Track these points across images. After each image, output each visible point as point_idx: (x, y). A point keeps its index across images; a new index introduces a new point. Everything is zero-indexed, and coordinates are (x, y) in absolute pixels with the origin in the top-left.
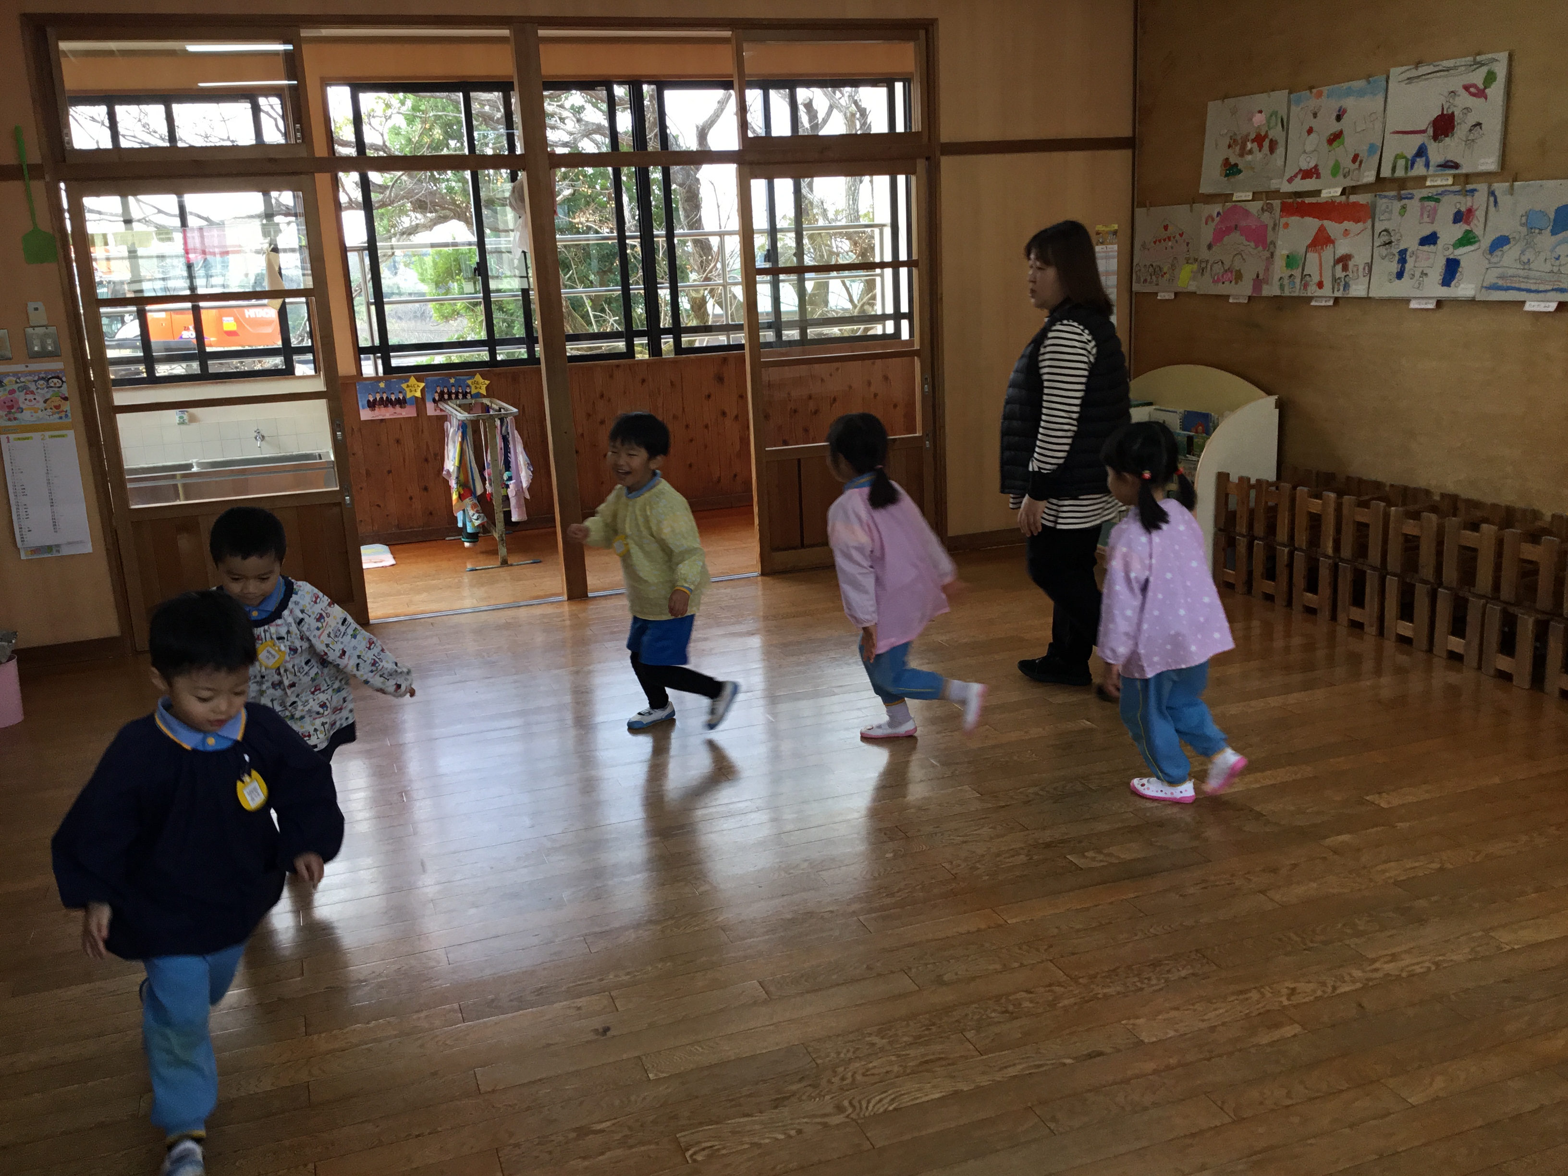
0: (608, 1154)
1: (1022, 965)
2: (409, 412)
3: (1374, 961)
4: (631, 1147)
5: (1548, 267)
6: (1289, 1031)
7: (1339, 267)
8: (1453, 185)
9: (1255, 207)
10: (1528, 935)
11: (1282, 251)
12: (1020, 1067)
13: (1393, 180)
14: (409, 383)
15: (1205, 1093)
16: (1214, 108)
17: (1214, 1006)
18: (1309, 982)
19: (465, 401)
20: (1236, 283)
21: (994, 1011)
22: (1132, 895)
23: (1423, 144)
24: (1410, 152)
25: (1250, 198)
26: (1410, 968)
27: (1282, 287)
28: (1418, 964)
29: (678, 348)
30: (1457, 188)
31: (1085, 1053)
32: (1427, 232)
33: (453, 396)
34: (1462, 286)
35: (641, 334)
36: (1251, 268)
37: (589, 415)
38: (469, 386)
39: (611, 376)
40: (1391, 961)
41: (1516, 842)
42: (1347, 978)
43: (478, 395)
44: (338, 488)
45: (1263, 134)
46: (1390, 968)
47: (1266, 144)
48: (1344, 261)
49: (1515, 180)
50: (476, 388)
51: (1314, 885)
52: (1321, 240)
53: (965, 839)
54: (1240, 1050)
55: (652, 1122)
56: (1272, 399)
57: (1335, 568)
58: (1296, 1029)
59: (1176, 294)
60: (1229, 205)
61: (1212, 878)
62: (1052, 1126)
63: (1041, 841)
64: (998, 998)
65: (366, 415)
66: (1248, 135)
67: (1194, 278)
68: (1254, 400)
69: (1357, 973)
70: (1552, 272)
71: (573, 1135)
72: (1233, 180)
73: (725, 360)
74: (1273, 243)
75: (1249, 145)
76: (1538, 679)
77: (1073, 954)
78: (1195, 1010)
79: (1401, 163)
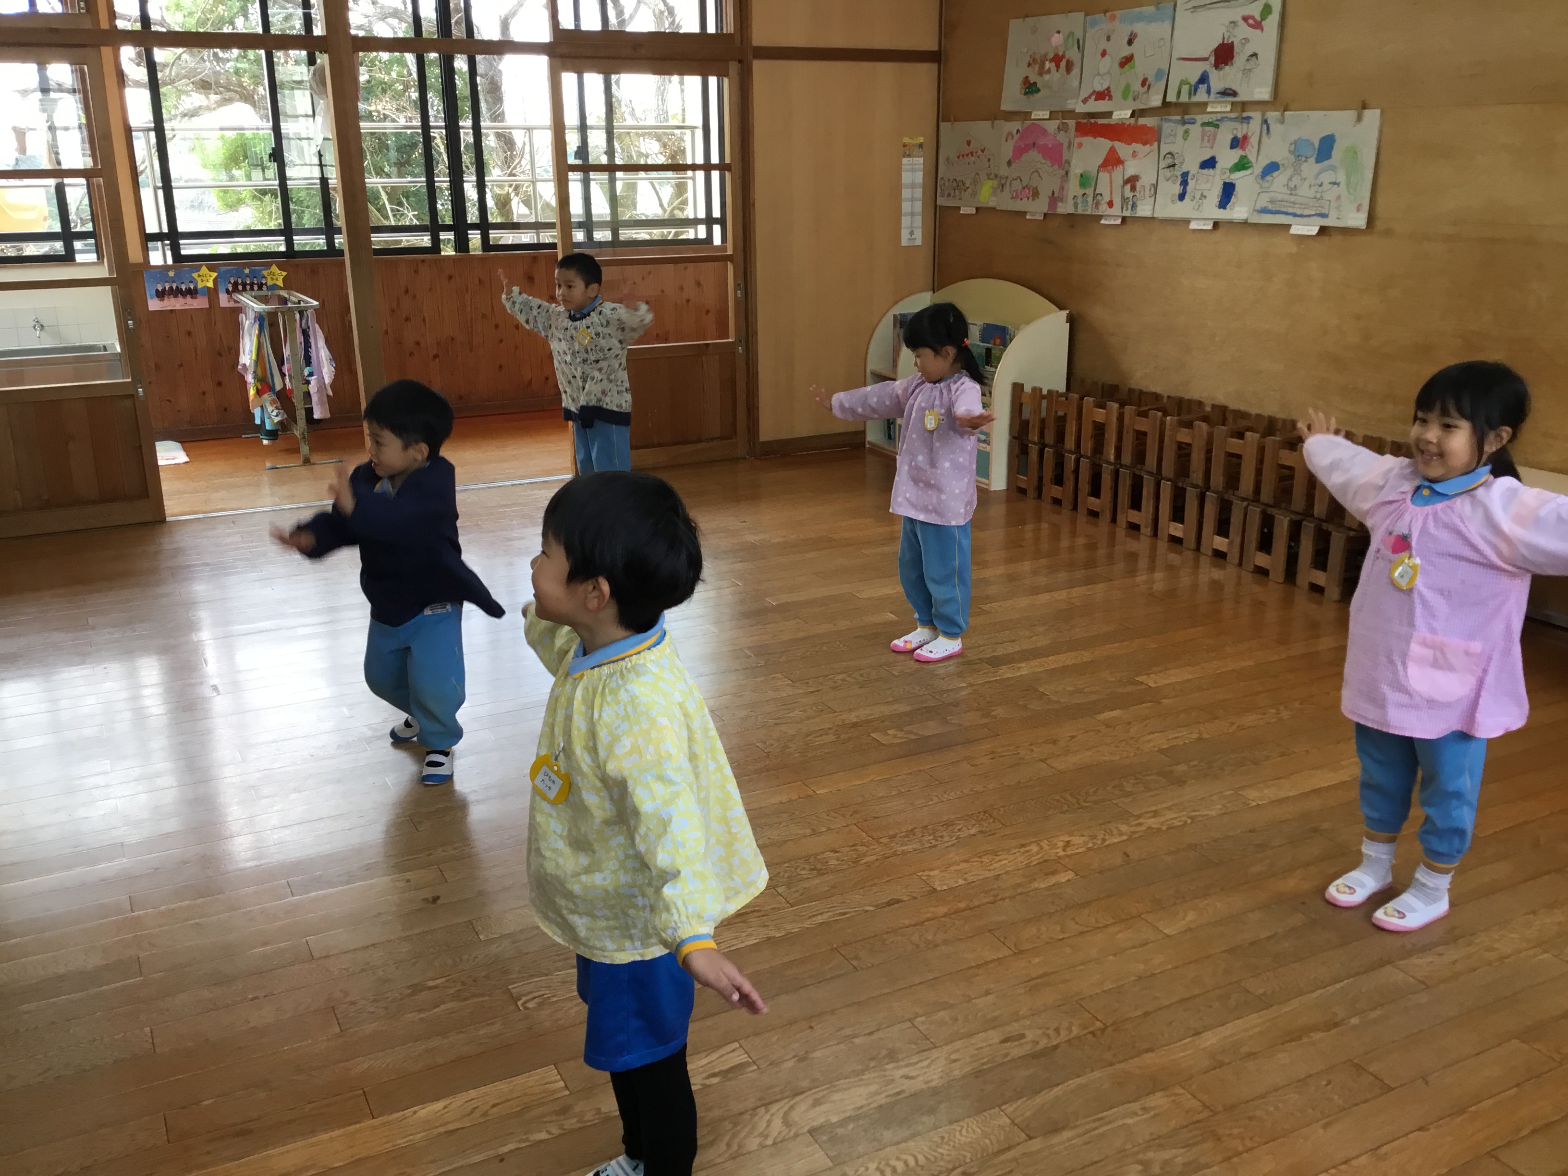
0: (443, 1007)
1: (829, 829)
2: (201, 303)
3: (1139, 817)
4: (465, 999)
5: (1311, 193)
6: (1063, 877)
7: (1128, 187)
8: (1231, 111)
9: (1052, 126)
10: (1271, 793)
11: (1076, 170)
12: (825, 916)
13: (1177, 105)
14: (201, 273)
15: (990, 931)
16: (1016, 26)
17: (998, 858)
18: (1083, 836)
19: (260, 293)
20: (1033, 200)
21: (804, 869)
22: (928, 767)
23: (1205, 71)
24: (1194, 79)
25: (1047, 117)
26: (1169, 822)
27: (1076, 205)
28: (1175, 818)
29: (486, 244)
30: (1233, 115)
31: (886, 901)
32: (1207, 157)
33: (248, 287)
34: (1236, 209)
35: (447, 228)
36: (1047, 184)
37: (393, 311)
38: (264, 277)
39: (416, 272)
40: (1153, 817)
41: (1264, 714)
42: (1115, 832)
43: (275, 287)
44: (130, 380)
45: (1061, 54)
46: (1152, 822)
47: (1063, 64)
48: (1132, 181)
49: (1285, 110)
50: (272, 279)
51: (1089, 753)
52: (1112, 161)
53: (778, 721)
54: (1021, 894)
55: (484, 977)
56: (1064, 313)
57: (1116, 473)
58: (1070, 875)
59: (977, 209)
60: (1028, 123)
61: (1000, 750)
62: (854, 963)
63: (847, 722)
64: (807, 859)
65: (154, 305)
66: (1046, 55)
67: (994, 193)
68: (1049, 313)
69: (1124, 828)
70: (1315, 198)
71: (410, 991)
72: (1031, 97)
73: (535, 259)
74: (1068, 162)
75: (1047, 65)
76: (1291, 574)
77: (875, 818)
78: (982, 862)
79: (1185, 89)
